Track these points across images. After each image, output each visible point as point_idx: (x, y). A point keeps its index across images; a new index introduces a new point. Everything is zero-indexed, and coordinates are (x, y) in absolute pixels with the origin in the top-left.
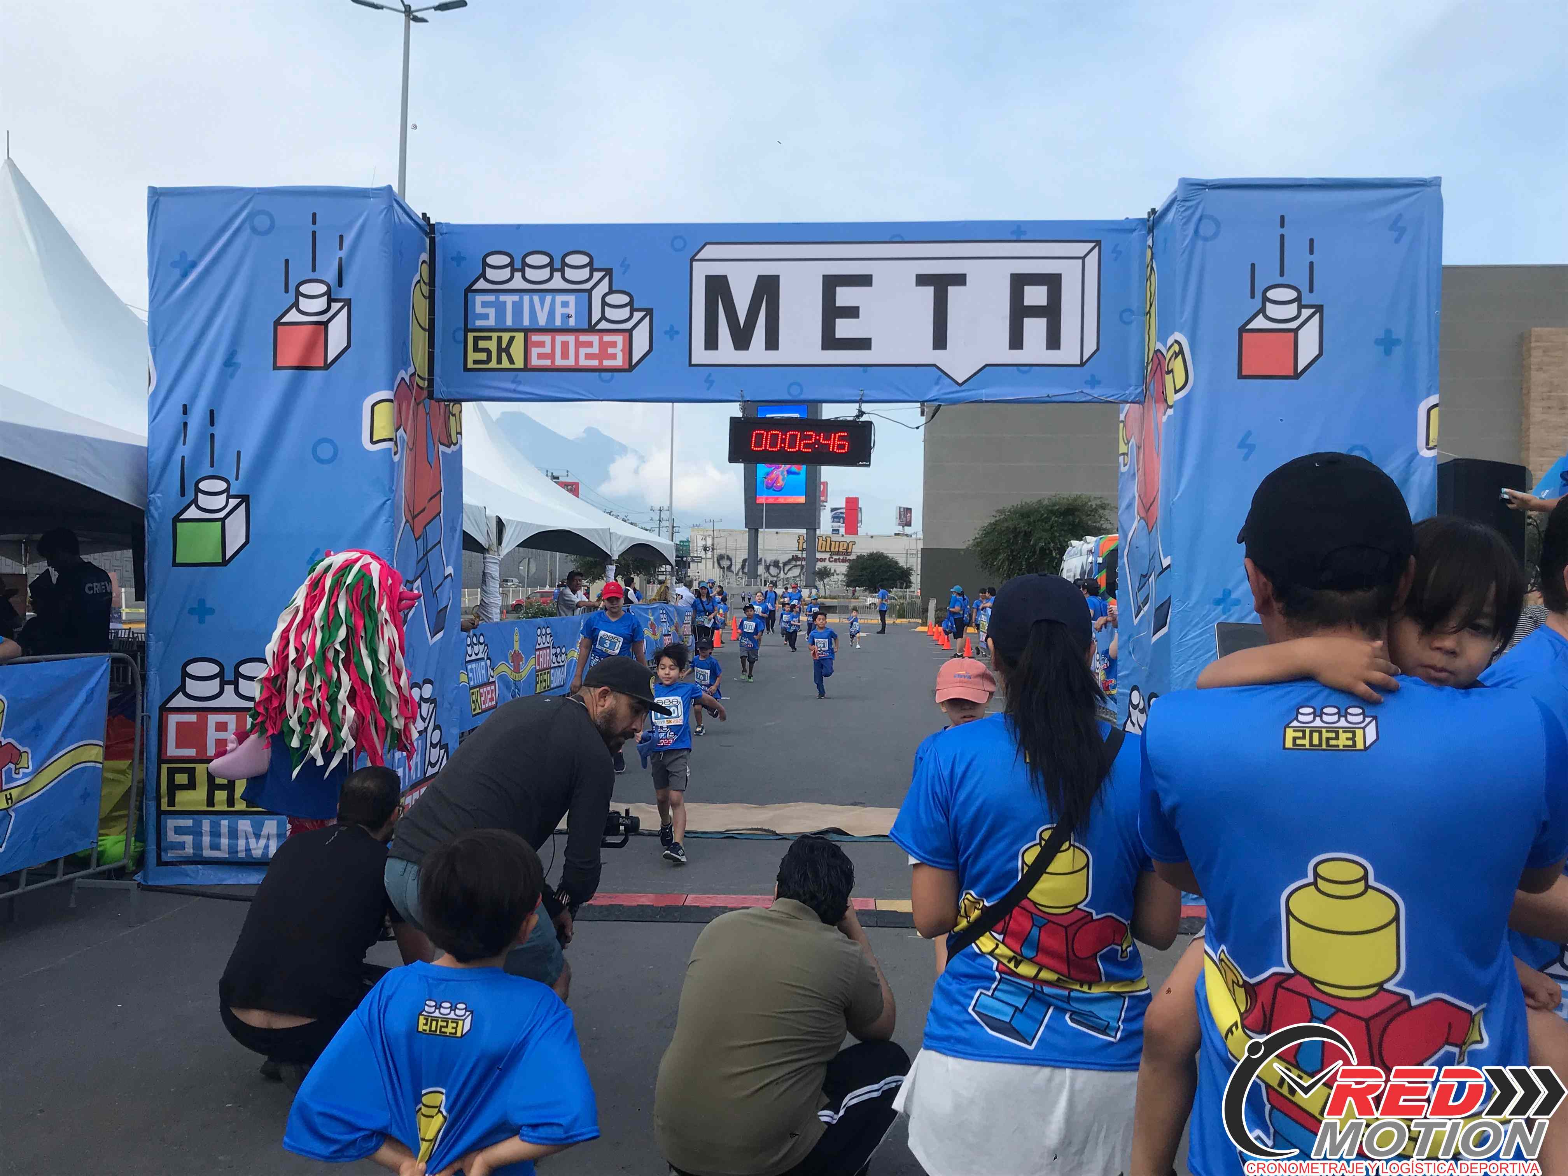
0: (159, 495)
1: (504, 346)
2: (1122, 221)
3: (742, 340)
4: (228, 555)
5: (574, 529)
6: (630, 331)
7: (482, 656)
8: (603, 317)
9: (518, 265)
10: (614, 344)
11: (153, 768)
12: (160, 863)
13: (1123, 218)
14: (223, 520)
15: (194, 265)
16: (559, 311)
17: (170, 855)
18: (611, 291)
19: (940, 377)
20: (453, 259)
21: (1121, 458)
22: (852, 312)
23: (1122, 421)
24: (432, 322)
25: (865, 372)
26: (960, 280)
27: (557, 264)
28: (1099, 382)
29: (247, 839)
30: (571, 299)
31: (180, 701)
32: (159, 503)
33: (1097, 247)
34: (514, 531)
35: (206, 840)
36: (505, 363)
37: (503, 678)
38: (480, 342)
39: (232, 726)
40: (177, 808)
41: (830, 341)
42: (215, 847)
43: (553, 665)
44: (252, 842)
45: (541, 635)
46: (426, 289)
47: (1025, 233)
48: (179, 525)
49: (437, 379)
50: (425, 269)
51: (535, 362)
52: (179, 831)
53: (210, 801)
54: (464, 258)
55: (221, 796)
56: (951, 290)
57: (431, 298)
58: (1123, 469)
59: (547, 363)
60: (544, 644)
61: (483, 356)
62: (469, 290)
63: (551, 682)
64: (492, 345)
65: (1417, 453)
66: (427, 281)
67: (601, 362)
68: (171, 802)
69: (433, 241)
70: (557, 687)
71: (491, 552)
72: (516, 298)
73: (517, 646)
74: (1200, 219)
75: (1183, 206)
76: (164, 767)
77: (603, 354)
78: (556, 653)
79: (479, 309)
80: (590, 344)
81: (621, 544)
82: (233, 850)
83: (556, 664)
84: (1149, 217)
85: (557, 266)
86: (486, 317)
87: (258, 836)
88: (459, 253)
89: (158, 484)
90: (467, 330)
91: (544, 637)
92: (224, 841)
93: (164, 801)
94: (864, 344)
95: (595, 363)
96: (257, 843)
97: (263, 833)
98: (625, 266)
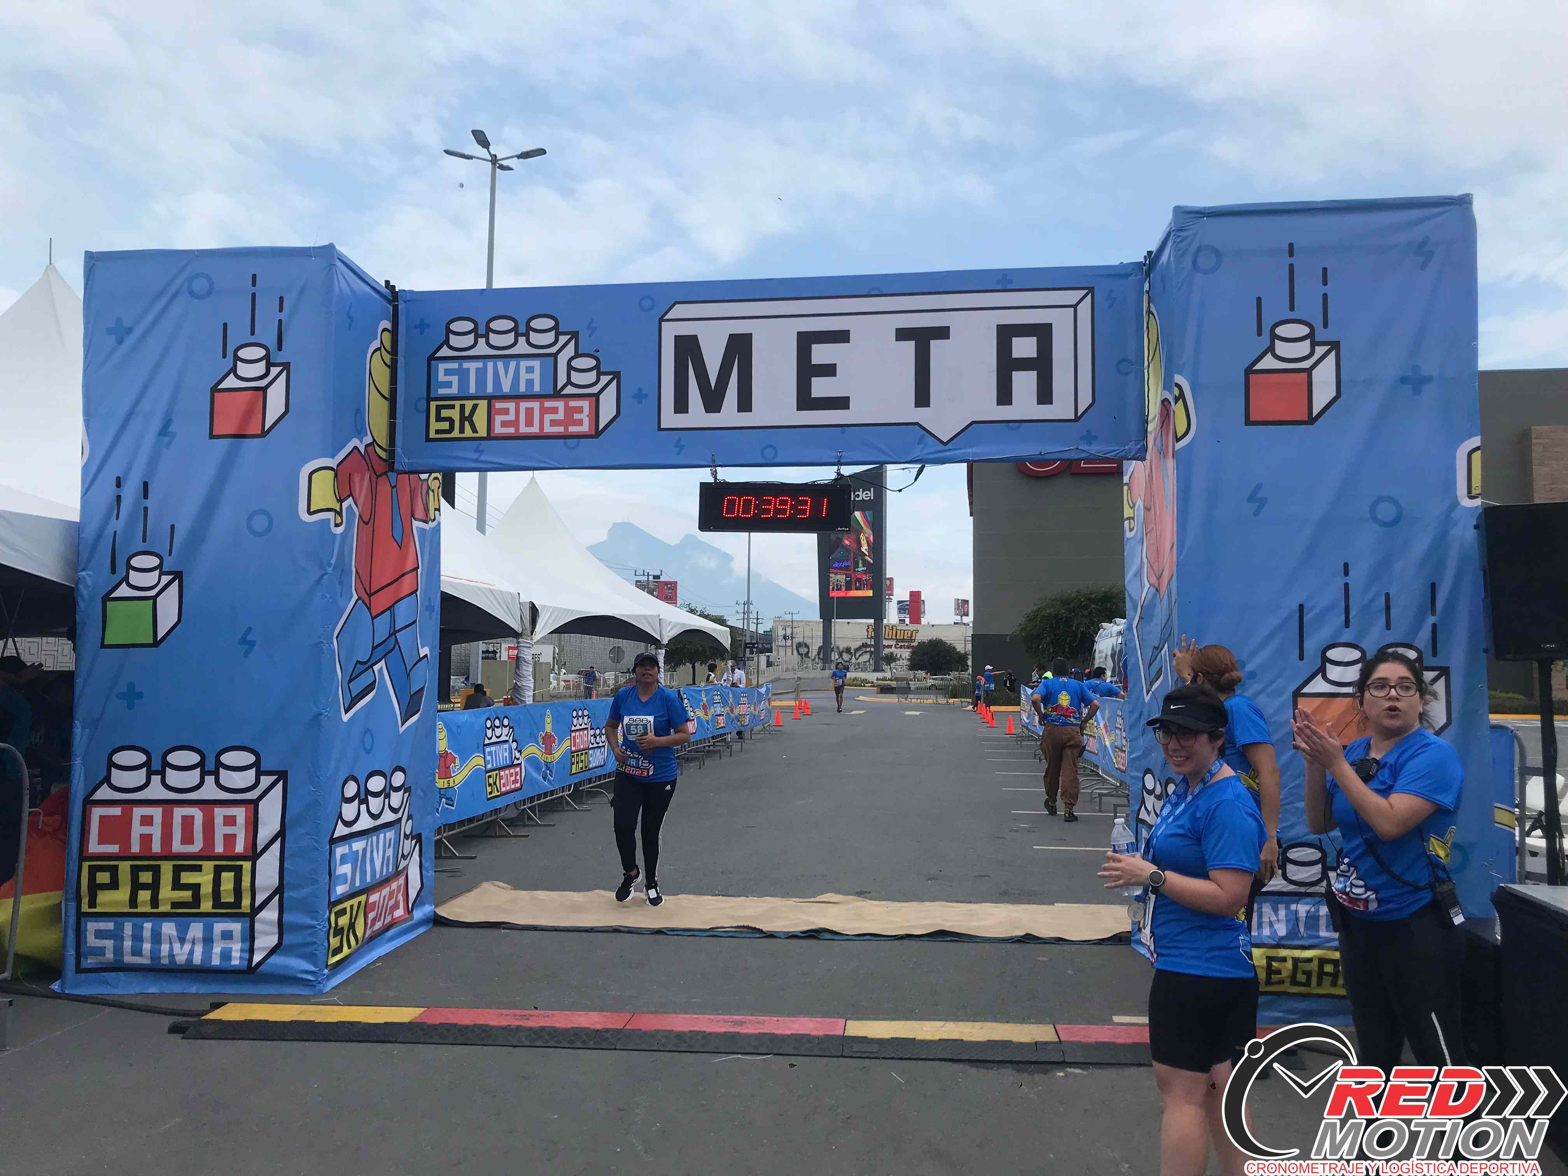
0: (89, 572)
1: (467, 414)
2: (1117, 266)
3: (713, 403)
4: (160, 635)
5: (620, 615)
6: (597, 396)
7: (507, 739)
8: (569, 382)
9: (481, 330)
10: (580, 410)
11: (74, 866)
12: (79, 970)
13: (1117, 263)
14: (154, 598)
15: (129, 331)
16: (524, 376)
17: (90, 962)
18: (577, 355)
19: (923, 436)
20: (416, 327)
21: (1126, 523)
22: (829, 370)
23: (1126, 484)
24: (393, 391)
25: (843, 432)
26: (943, 333)
27: (522, 329)
28: (1096, 438)
29: (171, 943)
30: (536, 364)
31: (104, 793)
32: (89, 581)
33: (1090, 296)
34: (550, 617)
35: (128, 944)
36: (468, 432)
37: (532, 761)
38: (442, 411)
39: (158, 820)
40: (98, 910)
41: (806, 401)
42: (137, 952)
43: (591, 746)
44: (177, 946)
45: (578, 717)
46: (387, 358)
47: (1011, 282)
48: (109, 604)
49: (399, 450)
50: (387, 338)
51: (498, 430)
52: (99, 934)
53: (133, 901)
54: (428, 326)
55: (144, 896)
56: (934, 344)
57: (393, 367)
58: (1128, 535)
59: (511, 430)
60: (581, 725)
61: (445, 425)
62: (433, 358)
63: (589, 762)
64: (455, 414)
65: (1459, 504)
66: (389, 349)
67: (566, 429)
68: (92, 904)
69: (396, 309)
70: (596, 767)
71: (524, 637)
72: (479, 364)
73: (549, 728)
74: (1199, 250)
75: (1178, 236)
76: (86, 865)
77: (569, 419)
78: (594, 734)
79: (442, 377)
80: (555, 410)
81: (671, 629)
82: (155, 955)
83: (595, 745)
84: (1146, 261)
85: (522, 331)
86: (449, 385)
87: (182, 940)
88: (422, 320)
89: (89, 561)
90: (429, 399)
91: (580, 719)
92: (147, 947)
93: (85, 901)
94: (842, 403)
95: (560, 429)
96: (181, 949)
97: (187, 937)
98: (591, 328)
